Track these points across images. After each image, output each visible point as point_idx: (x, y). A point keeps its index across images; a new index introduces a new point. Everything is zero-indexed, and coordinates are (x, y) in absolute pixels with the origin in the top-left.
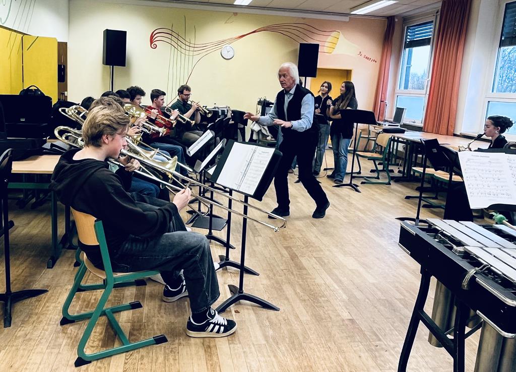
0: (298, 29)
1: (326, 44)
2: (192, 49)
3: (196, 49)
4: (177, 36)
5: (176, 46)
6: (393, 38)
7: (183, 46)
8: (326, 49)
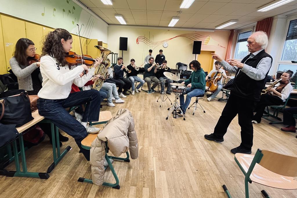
0: (194, 36)
1: (205, 41)
2: (152, 44)
3: (153, 44)
4: (146, 39)
5: (146, 43)
6: (233, 38)
7: (149, 43)
8: (204, 43)
